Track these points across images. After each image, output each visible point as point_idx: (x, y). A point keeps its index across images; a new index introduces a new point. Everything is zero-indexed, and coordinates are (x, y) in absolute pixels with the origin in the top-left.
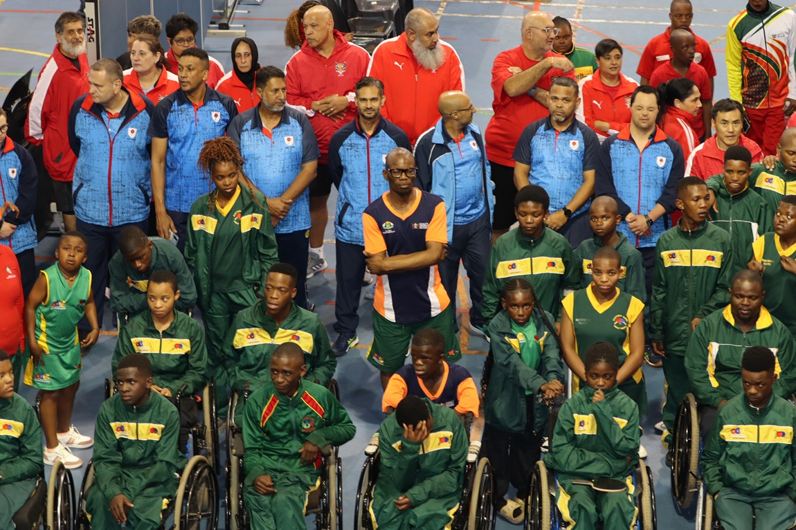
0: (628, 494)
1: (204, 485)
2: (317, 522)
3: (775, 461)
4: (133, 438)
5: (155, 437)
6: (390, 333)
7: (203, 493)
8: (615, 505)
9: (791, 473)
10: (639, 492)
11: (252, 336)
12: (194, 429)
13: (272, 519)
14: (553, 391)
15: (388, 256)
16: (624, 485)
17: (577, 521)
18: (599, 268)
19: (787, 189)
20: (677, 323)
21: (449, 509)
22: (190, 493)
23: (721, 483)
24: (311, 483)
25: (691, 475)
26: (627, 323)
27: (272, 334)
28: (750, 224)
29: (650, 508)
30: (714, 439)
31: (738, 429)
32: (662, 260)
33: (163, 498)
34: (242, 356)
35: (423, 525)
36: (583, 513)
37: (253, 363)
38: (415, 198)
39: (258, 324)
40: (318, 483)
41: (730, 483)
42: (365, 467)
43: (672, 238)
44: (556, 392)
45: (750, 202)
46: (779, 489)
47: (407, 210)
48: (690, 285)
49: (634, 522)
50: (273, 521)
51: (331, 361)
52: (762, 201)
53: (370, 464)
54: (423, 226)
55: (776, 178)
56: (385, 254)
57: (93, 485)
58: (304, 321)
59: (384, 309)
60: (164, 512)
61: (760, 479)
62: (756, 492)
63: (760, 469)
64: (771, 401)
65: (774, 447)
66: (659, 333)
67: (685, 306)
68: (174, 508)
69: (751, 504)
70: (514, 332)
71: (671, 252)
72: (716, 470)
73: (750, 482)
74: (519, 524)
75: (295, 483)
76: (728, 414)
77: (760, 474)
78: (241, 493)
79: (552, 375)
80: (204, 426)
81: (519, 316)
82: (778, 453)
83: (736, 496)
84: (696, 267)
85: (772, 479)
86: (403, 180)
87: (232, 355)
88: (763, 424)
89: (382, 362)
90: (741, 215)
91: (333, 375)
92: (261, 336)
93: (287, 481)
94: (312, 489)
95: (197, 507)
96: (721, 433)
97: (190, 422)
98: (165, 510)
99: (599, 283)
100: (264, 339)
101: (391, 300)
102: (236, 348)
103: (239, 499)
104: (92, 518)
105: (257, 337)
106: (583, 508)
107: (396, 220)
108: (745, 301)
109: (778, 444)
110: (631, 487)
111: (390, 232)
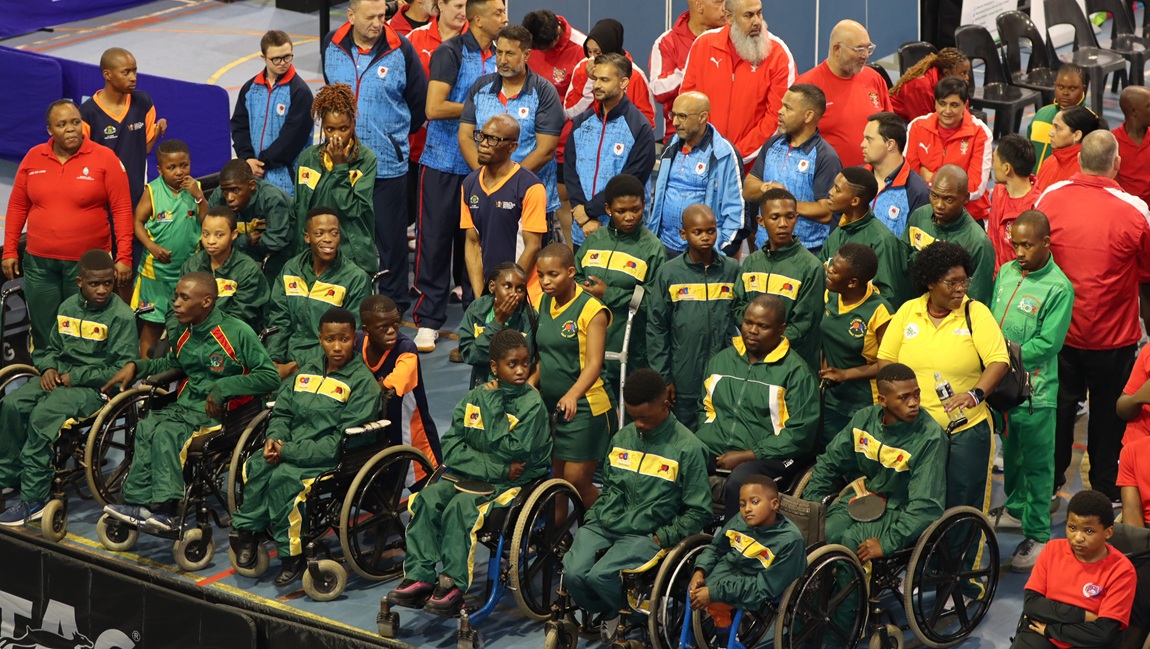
5: (97, 337)
11: (294, 286)
21: (305, 477)
27: (310, 286)
31: (627, 454)
32: (744, 282)
38: (505, 174)
39: (299, 273)
49: (474, 529)
54: (506, 205)
63: (636, 503)
65: (654, 481)
76: (622, 437)
82: (656, 489)
86: (484, 147)
88: (649, 453)
92: (301, 287)
96: (609, 456)
100: (302, 291)
105: (298, 287)
106: (423, 501)
107: (482, 194)
108: (753, 329)
109: (659, 479)
110: (507, 497)
111: (475, 207)
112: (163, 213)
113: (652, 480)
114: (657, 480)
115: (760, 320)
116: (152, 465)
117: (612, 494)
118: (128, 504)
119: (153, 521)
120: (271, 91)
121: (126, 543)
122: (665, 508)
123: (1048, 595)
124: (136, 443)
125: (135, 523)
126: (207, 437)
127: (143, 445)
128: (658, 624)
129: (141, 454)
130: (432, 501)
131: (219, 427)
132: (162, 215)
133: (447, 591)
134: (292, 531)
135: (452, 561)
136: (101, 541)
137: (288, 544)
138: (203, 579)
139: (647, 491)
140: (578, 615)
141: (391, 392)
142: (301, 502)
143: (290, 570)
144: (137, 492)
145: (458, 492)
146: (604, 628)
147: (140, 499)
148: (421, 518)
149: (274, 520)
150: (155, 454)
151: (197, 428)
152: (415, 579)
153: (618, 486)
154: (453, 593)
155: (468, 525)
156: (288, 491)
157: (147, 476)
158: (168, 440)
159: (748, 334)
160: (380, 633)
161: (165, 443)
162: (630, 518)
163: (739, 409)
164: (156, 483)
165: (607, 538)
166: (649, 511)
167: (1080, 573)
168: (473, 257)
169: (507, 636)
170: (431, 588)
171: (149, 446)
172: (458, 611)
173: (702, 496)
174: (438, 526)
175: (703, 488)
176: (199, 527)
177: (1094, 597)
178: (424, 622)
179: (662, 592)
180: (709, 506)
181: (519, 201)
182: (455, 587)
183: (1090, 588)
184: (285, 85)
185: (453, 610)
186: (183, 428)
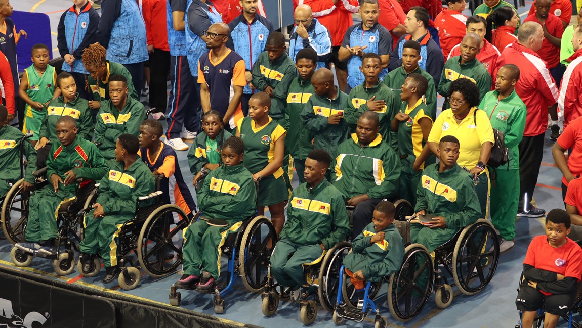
8: (209, 233)
17: (188, 240)
21: (118, 223)
31: (301, 201)
39: (110, 111)
64: (321, 185)
69: (296, 247)
76: (298, 191)
82: (319, 219)
88: (314, 200)
94: (67, 200)
96: (291, 202)
100: (112, 121)
105: (110, 119)
106: (191, 232)
107: (211, 66)
108: (363, 131)
109: (320, 213)
110: (235, 227)
111: (207, 72)
112: (34, 85)
113: (316, 214)
114: (318, 214)
115: (367, 126)
116: (40, 220)
117: (294, 223)
118: (27, 242)
119: (42, 250)
120: (78, 16)
121: (26, 262)
122: (324, 229)
123: (536, 266)
124: (30, 209)
125: (32, 252)
126: (69, 203)
127: (34, 210)
128: (323, 291)
129: (33, 215)
130: (196, 232)
131: (74, 198)
132: (33, 87)
133: (207, 280)
134: (111, 253)
135: (209, 262)
136: (13, 262)
137: (110, 260)
138: (70, 279)
139: (313, 220)
140: (278, 288)
141: (162, 176)
142: (116, 237)
143: (111, 274)
144: (32, 235)
145: (209, 226)
146: (293, 294)
147: (34, 238)
148: (190, 241)
149: (102, 247)
150: (41, 214)
151: (63, 199)
152: (189, 274)
153: (297, 218)
154: (211, 280)
155: (216, 243)
156: (109, 231)
157: (37, 226)
158: (48, 206)
159: (361, 134)
160: (171, 304)
161: (46, 208)
162: (305, 235)
163: (356, 171)
164: (42, 229)
165: (293, 247)
166: (316, 231)
167: (552, 253)
168: (205, 98)
169: (239, 302)
170: (199, 279)
171: (37, 210)
172: (214, 290)
173: (344, 222)
174: (200, 245)
175: (345, 217)
176: (66, 252)
177: (562, 266)
178: (193, 296)
179: (325, 274)
180: (349, 226)
181: (232, 70)
182: (211, 277)
183: (559, 261)
184: (86, 12)
185: (211, 290)
186: (55, 199)
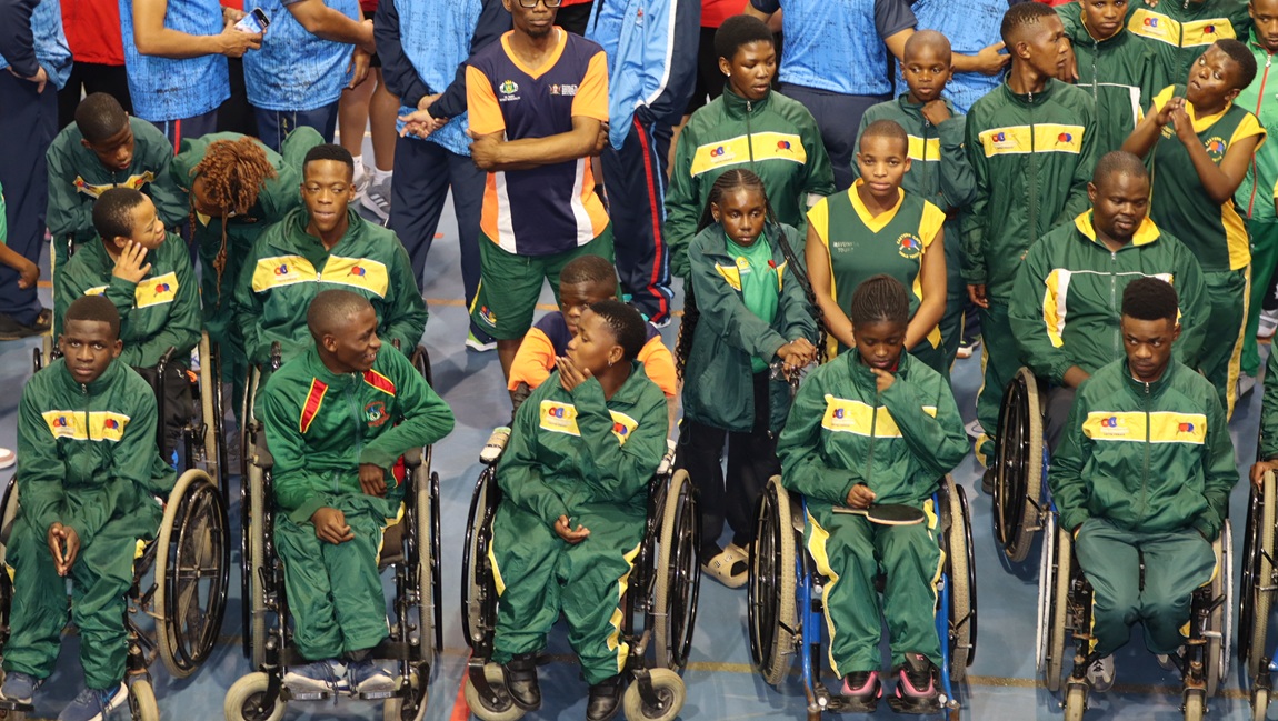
0: (927, 528)
1: (204, 521)
2: (399, 579)
3: (1177, 473)
4: (82, 437)
5: (114, 435)
6: (507, 272)
7: (203, 536)
8: (906, 546)
9: (1203, 494)
10: (947, 526)
11: (283, 270)
12: (187, 429)
13: (323, 573)
14: (798, 356)
15: (506, 140)
16: (919, 514)
17: (842, 575)
18: (872, 153)
19: (1184, 37)
20: (1010, 249)
21: (625, 552)
22: (182, 532)
23: (1085, 511)
24: (389, 513)
25: (1029, 502)
26: (920, 247)
27: (319, 264)
28: (1128, 90)
29: (963, 554)
30: (1073, 436)
31: (1114, 419)
32: (982, 145)
33: (137, 539)
34: (266, 305)
35: (581, 577)
36: (851, 560)
37: (286, 315)
38: (556, 44)
39: (294, 249)
40: (400, 513)
41: (1100, 511)
42: (480, 487)
43: (997, 106)
44: (802, 358)
45: (1127, 53)
46: (1184, 520)
47: (541, 63)
48: (1032, 185)
49: (937, 576)
50: (326, 577)
51: (417, 313)
52: (1146, 50)
53: (489, 479)
54: (567, 90)
55: (1162, 18)
56: (502, 136)
57: (17, 517)
58: (372, 243)
59: (497, 230)
60: (138, 562)
61: (1152, 503)
62: (1145, 525)
63: (1151, 486)
64: (1169, 372)
65: (1175, 449)
66: (979, 268)
67: (1024, 221)
68: (154, 556)
69: (1137, 545)
70: (730, 255)
71: (997, 131)
72: (1076, 489)
73: (1136, 508)
74: (739, 588)
75: (363, 512)
76: (1096, 394)
77: (1150, 495)
78: (269, 529)
79: (796, 330)
80: (202, 424)
81: (743, 229)
82: (1181, 460)
83: (1110, 531)
84: (1041, 154)
85: (1173, 502)
86: (538, 12)
87: (249, 303)
88: (1156, 411)
89: (494, 321)
90: (1112, 75)
91: (420, 337)
92: (299, 269)
93: (350, 508)
94: (390, 523)
95: (193, 557)
96: (1085, 426)
97: (179, 415)
98: (139, 559)
99: (871, 178)
100: (304, 275)
101: (509, 216)
102: (256, 291)
103: (265, 541)
104: (16, 575)
105: (292, 272)
107: (523, 78)
109: (1180, 445)
111: (512, 98)
134: (611, 637)
137: (615, 657)
139: (1165, 467)
142: (626, 590)
144: (323, 640)
147: (327, 650)
148: (851, 578)
154: (932, 676)
182: (931, 666)
186: (370, 525)
